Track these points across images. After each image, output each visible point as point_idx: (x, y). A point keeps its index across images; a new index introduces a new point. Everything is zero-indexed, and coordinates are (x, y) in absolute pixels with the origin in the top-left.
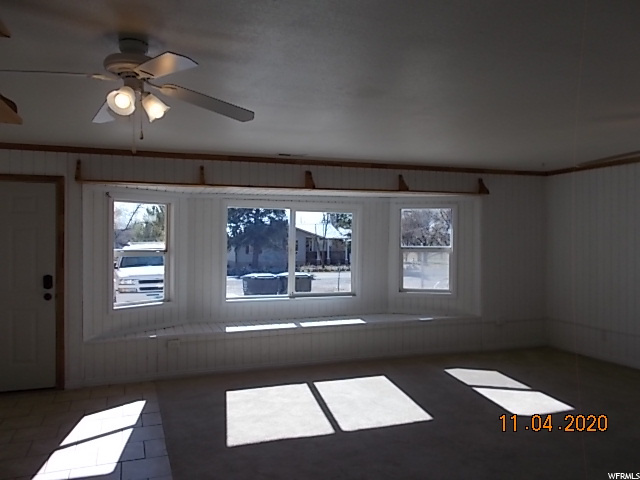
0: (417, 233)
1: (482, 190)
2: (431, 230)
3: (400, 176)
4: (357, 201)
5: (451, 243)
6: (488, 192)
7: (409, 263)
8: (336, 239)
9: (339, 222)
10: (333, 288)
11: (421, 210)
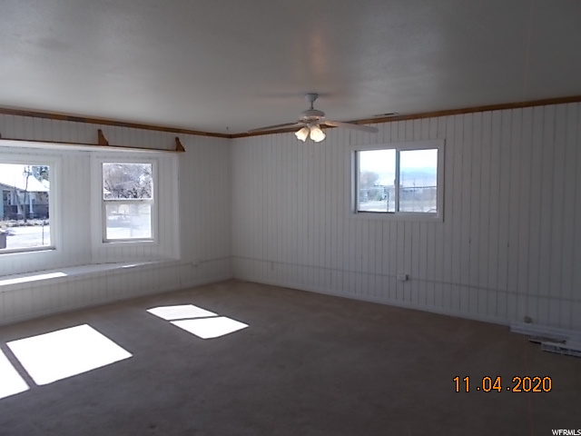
0: (128, 186)
1: (179, 148)
2: (141, 183)
3: (100, 131)
4: (54, 154)
5: (152, 196)
6: (184, 150)
7: (121, 214)
8: (39, 192)
9: (42, 174)
10: (38, 242)
11: (132, 164)
